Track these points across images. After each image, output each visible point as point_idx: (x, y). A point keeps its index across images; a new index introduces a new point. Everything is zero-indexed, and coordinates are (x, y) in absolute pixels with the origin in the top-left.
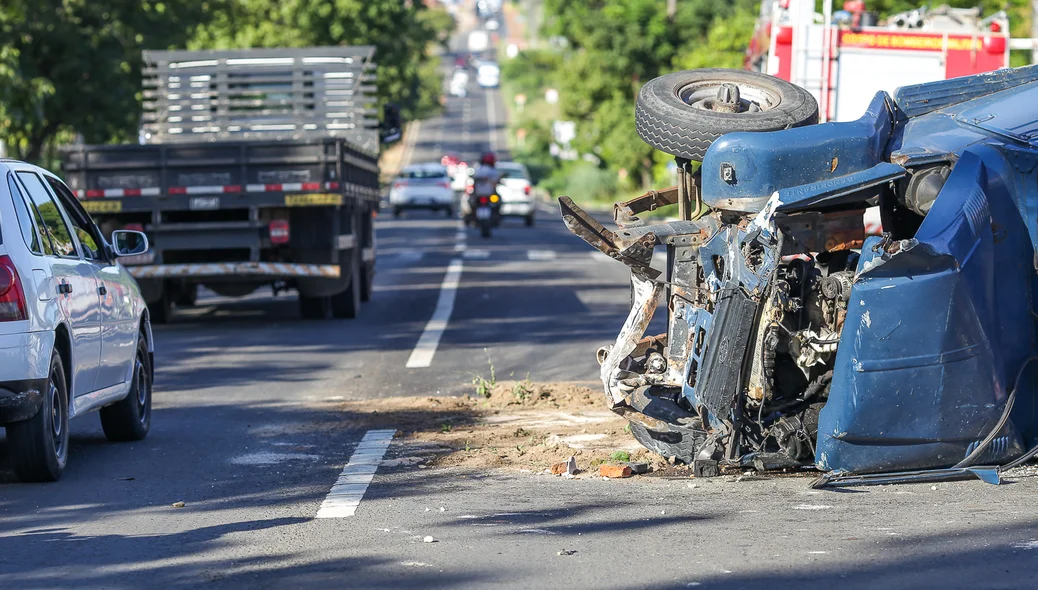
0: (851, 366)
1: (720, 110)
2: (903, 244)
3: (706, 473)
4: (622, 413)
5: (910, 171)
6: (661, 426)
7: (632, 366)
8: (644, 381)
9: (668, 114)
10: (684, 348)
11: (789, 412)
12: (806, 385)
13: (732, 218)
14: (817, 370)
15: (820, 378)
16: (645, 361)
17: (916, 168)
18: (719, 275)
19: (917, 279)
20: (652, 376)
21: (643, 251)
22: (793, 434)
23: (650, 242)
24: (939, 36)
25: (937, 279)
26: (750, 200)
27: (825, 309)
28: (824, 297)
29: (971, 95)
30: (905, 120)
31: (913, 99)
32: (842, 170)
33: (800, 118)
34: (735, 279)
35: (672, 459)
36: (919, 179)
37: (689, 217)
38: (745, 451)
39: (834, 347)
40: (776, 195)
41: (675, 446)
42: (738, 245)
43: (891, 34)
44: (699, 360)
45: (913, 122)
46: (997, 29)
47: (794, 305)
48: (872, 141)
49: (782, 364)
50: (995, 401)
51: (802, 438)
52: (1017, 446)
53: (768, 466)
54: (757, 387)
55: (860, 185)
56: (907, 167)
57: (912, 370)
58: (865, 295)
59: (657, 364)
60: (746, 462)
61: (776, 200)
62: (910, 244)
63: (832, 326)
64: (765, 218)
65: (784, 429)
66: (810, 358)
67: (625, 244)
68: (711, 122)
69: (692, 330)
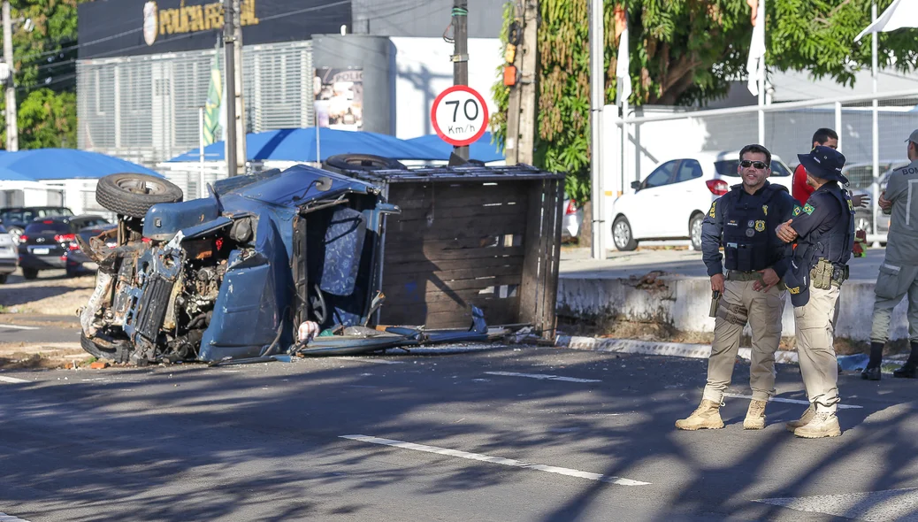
0: (222, 310)
1: (138, 192)
2: (250, 253)
5: (233, 221)
6: (107, 345)
10: (124, 306)
12: (189, 321)
13: (156, 243)
14: (196, 314)
15: (196, 318)
17: (236, 219)
18: (145, 270)
19: (253, 269)
20: (107, 320)
21: (111, 260)
23: (114, 256)
25: (262, 269)
26: (166, 235)
27: (198, 285)
28: (198, 279)
30: (220, 197)
31: (221, 186)
32: (205, 221)
34: (156, 272)
36: (238, 224)
40: (180, 233)
41: (112, 354)
42: (158, 256)
44: (133, 312)
45: (223, 197)
47: (188, 283)
49: (181, 311)
51: (190, 347)
53: (170, 361)
54: (170, 321)
55: (215, 227)
56: (231, 219)
57: (246, 312)
58: (231, 277)
59: (110, 315)
61: (180, 235)
62: (254, 253)
64: (176, 242)
65: (179, 343)
66: (194, 308)
67: (104, 257)
69: (130, 297)
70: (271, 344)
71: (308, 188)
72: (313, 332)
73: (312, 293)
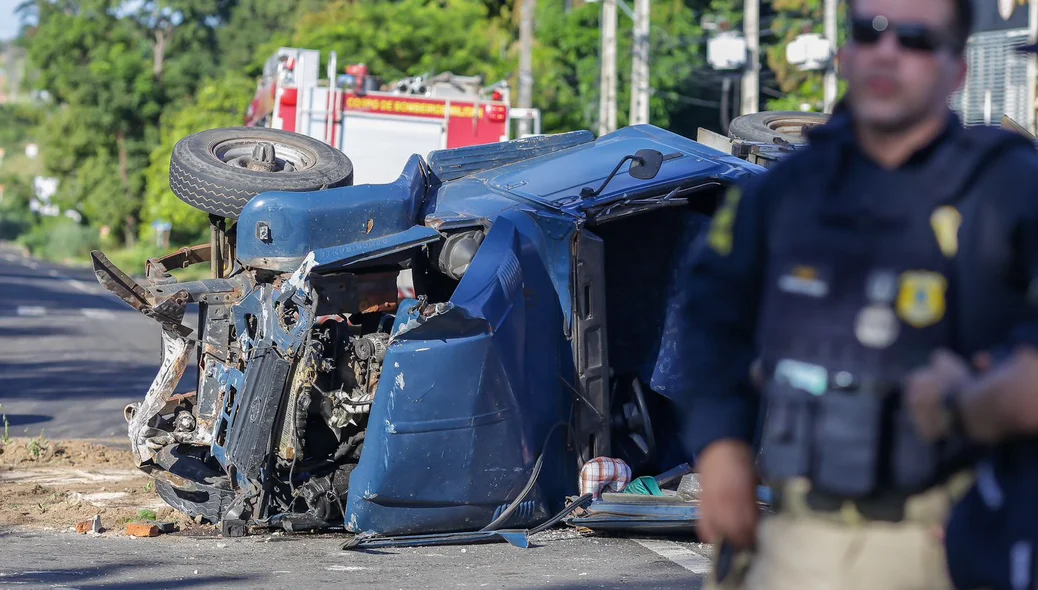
0: (384, 427)
1: (255, 169)
2: (438, 308)
3: (234, 533)
4: (149, 471)
5: (444, 234)
6: (188, 485)
7: (161, 424)
8: (173, 439)
9: (203, 170)
10: (214, 406)
11: (320, 474)
12: (336, 445)
13: (266, 277)
14: (348, 431)
15: (351, 439)
16: (173, 419)
17: (450, 232)
18: (252, 334)
19: (451, 342)
20: (180, 434)
21: (175, 307)
22: (323, 494)
23: (182, 299)
24: (442, 103)
25: (471, 342)
26: (286, 259)
27: (358, 371)
28: (357, 358)
29: (503, 161)
30: (438, 183)
31: (446, 164)
32: (376, 232)
33: (336, 179)
34: (268, 338)
35: (198, 518)
36: (453, 242)
37: (221, 275)
38: (273, 511)
39: (366, 408)
40: (311, 256)
41: (200, 505)
42: (271, 305)
43: (395, 99)
44: (229, 419)
45: (446, 186)
46: (499, 97)
47: (327, 365)
48: (407, 204)
49: (314, 424)
50: (523, 465)
51: (332, 499)
52: (543, 510)
53: (297, 527)
54: (289, 447)
55: (395, 247)
56: (441, 231)
57: (444, 433)
58: (399, 357)
59: (186, 423)
60: (274, 522)
61: (311, 261)
62: (446, 307)
63: (364, 387)
64: (301, 278)
65: (313, 490)
66: (342, 419)
67: (157, 300)
68: (247, 181)
69: (223, 388)
70: (510, 502)
71: (613, 174)
72: (614, 479)
73: (619, 395)
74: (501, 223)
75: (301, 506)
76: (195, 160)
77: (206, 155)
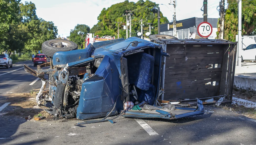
0: (83, 99)
1: (58, 47)
2: (93, 75)
3: (55, 119)
4: (40, 106)
5: (95, 59)
6: (48, 108)
7: (42, 97)
8: (44, 100)
9: (47, 48)
10: (52, 94)
11: (72, 107)
12: (75, 102)
13: (59, 69)
14: (77, 99)
15: (78, 100)
16: (44, 96)
17: (96, 58)
18: (58, 79)
19: (96, 81)
20: (46, 99)
21: (42, 75)
22: (72, 111)
23: (43, 73)
24: (107, 39)
25: (100, 82)
26: (63, 65)
27: (78, 87)
28: (78, 84)
29: (107, 44)
30: (95, 49)
31: (96, 45)
32: (81, 59)
33: (73, 48)
34: (60, 81)
35: (51, 114)
36: (97, 60)
37: (53, 69)
38: (64, 114)
39: (80, 95)
40: (67, 64)
41: (51, 112)
42: (61, 74)
43: (101, 39)
44: (54, 96)
45: (96, 49)
46: (114, 38)
47: (72, 86)
48: (87, 53)
49: (70, 97)
50: (112, 104)
51: (74, 112)
52: (117, 112)
53: (68, 118)
54: (65, 103)
55: (85, 62)
56: (94, 58)
57: (95, 100)
58: (85, 85)
59: (47, 97)
60: (64, 116)
61: (67, 65)
62: (94, 75)
63: (80, 90)
64: (65, 69)
65: (71, 110)
66: (75, 97)
67: (38, 74)
68: (55, 49)
69: (53, 90)
70: (110, 112)
71: (129, 46)
72: (130, 106)
73: (131, 89)
74: (106, 56)
75: (69, 113)
76: (46, 46)
77: (48, 45)
